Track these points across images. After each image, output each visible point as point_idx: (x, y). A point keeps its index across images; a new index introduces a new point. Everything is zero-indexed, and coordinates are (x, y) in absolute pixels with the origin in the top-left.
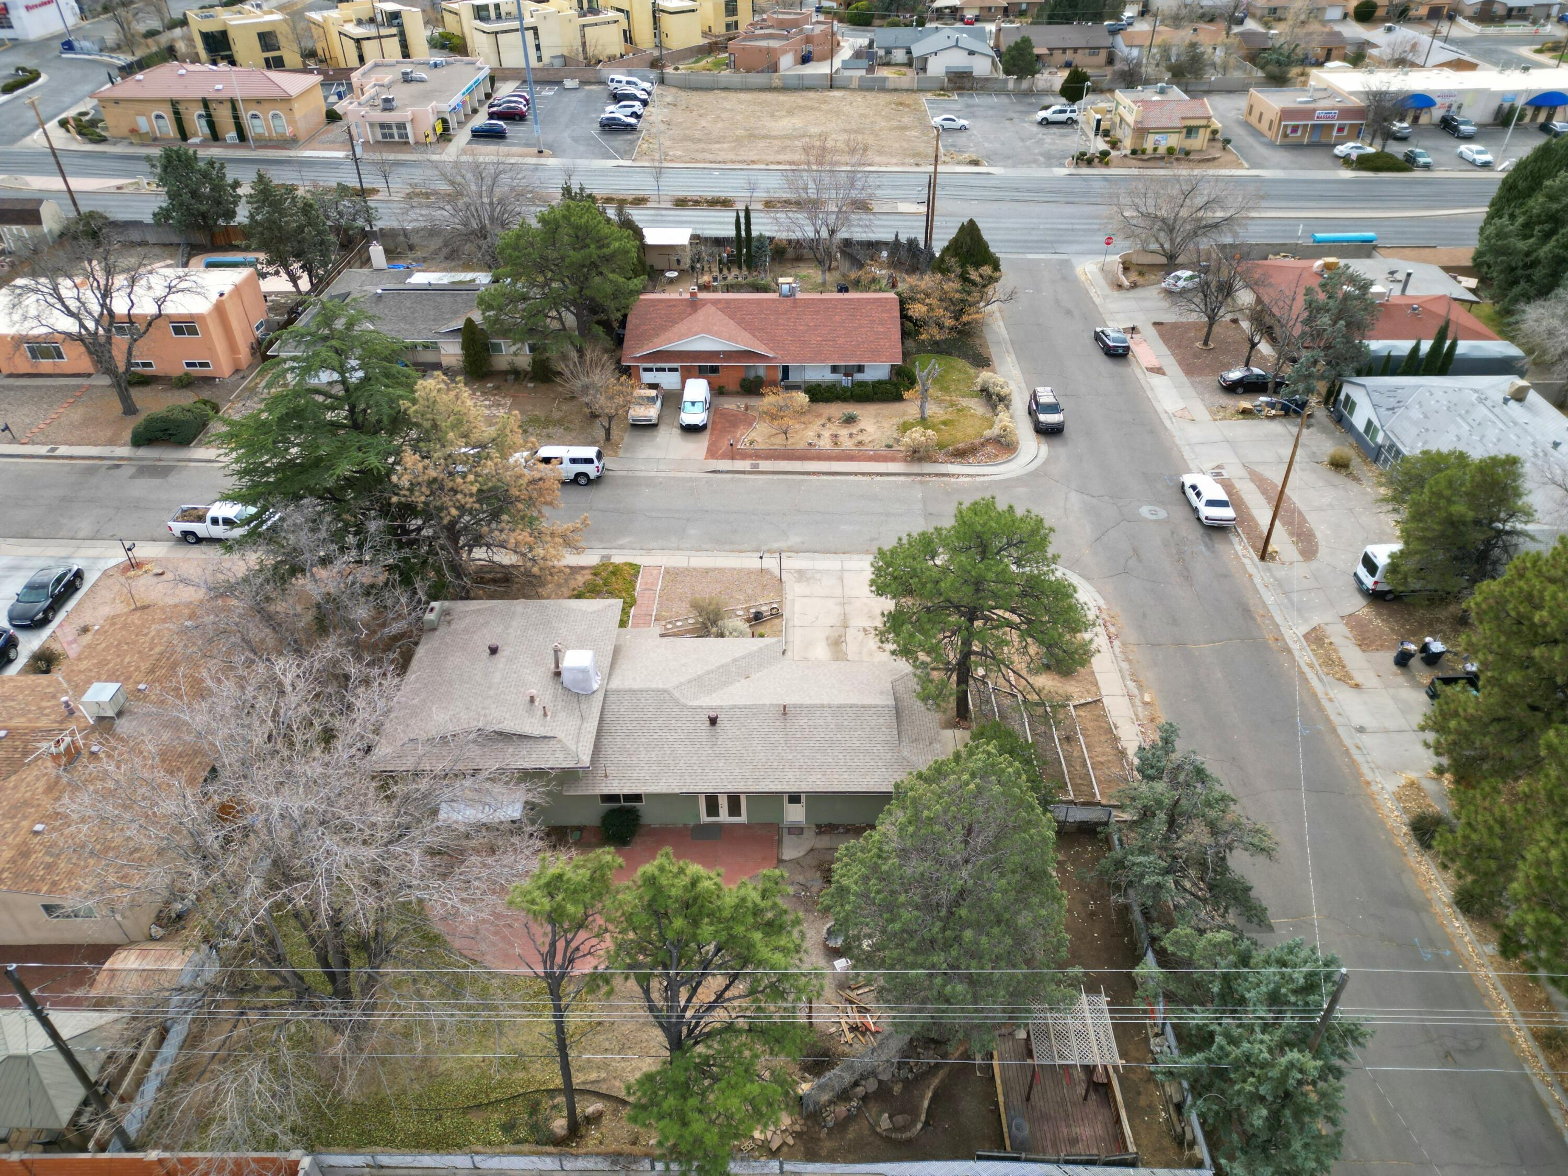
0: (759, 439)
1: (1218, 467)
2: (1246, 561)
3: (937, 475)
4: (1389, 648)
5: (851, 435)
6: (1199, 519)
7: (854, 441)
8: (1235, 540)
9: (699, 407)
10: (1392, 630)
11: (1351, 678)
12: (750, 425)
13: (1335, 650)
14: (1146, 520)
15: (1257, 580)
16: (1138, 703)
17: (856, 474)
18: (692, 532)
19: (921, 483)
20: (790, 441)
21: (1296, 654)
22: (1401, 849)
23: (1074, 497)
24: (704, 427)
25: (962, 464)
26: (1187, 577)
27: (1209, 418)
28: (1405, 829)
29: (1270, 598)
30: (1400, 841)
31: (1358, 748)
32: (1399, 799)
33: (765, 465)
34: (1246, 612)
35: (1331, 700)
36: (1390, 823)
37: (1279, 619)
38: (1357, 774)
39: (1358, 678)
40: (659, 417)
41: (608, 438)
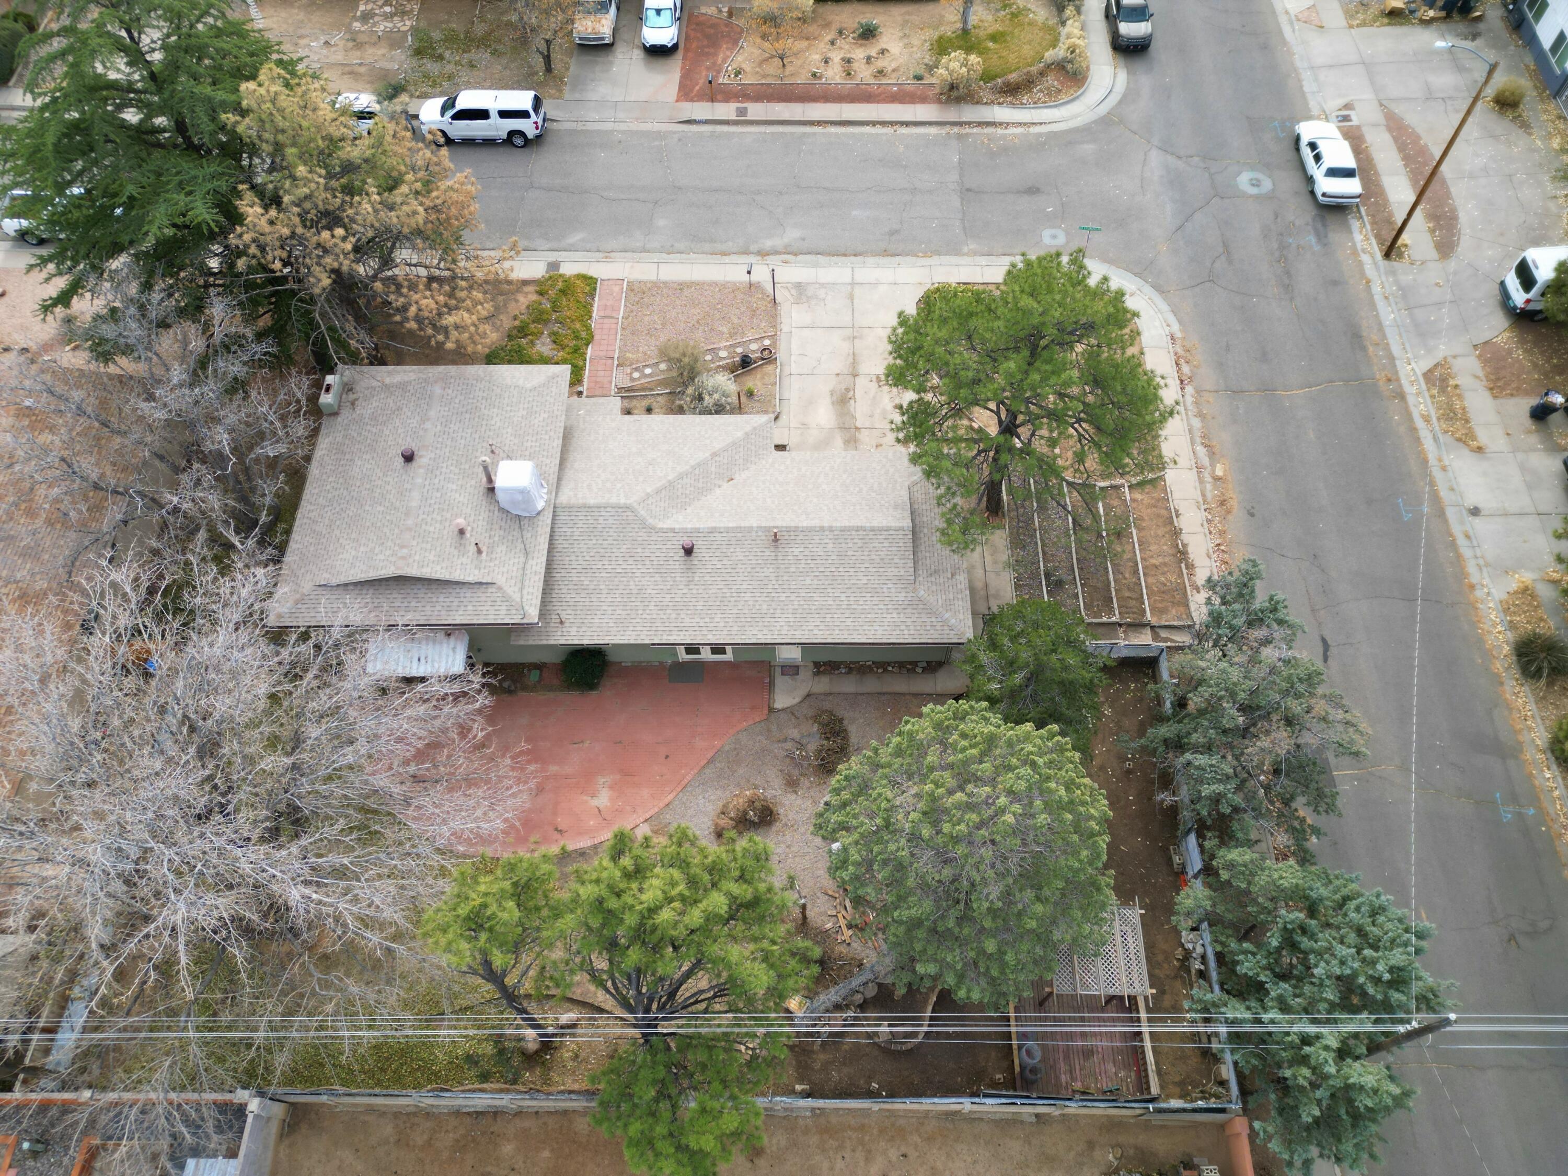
0: (747, 67)
1: (1347, 106)
2: (1365, 258)
3: (980, 124)
4: (1527, 393)
5: (869, 59)
6: (1312, 193)
7: (873, 69)
8: (1355, 224)
9: (666, 17)
10: (1535, 365)
11: (1474, 438)
12: (736, 42)
13: (1460, 397)
14: (1244, 196)
15: (1376, 289)
16: (1208, 479)
17: (874, 124)
18: (661, 223)
19: (960, 137)
20: (789, 69)
21: (1411, 400)
22: (1498, 676)
23: (1155, 157)
24: (675, 47)
25: (1012, 105)
26: (1288, 288)
27: (1344, 23)
28: (1506, 649)
29: (1388, 315)
30: (1498, 666)
31: (1468, 537)
32: (1506, 611)
33: (756, 110)
34: (1356, 338)
35: (1444, 469)
36: (1490, 641)
37: (1396, 349)
38: (1462, 574)
39: (1483, 436)
40: (615, 32)
41: (549, 69)
